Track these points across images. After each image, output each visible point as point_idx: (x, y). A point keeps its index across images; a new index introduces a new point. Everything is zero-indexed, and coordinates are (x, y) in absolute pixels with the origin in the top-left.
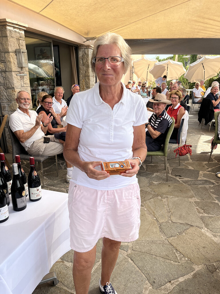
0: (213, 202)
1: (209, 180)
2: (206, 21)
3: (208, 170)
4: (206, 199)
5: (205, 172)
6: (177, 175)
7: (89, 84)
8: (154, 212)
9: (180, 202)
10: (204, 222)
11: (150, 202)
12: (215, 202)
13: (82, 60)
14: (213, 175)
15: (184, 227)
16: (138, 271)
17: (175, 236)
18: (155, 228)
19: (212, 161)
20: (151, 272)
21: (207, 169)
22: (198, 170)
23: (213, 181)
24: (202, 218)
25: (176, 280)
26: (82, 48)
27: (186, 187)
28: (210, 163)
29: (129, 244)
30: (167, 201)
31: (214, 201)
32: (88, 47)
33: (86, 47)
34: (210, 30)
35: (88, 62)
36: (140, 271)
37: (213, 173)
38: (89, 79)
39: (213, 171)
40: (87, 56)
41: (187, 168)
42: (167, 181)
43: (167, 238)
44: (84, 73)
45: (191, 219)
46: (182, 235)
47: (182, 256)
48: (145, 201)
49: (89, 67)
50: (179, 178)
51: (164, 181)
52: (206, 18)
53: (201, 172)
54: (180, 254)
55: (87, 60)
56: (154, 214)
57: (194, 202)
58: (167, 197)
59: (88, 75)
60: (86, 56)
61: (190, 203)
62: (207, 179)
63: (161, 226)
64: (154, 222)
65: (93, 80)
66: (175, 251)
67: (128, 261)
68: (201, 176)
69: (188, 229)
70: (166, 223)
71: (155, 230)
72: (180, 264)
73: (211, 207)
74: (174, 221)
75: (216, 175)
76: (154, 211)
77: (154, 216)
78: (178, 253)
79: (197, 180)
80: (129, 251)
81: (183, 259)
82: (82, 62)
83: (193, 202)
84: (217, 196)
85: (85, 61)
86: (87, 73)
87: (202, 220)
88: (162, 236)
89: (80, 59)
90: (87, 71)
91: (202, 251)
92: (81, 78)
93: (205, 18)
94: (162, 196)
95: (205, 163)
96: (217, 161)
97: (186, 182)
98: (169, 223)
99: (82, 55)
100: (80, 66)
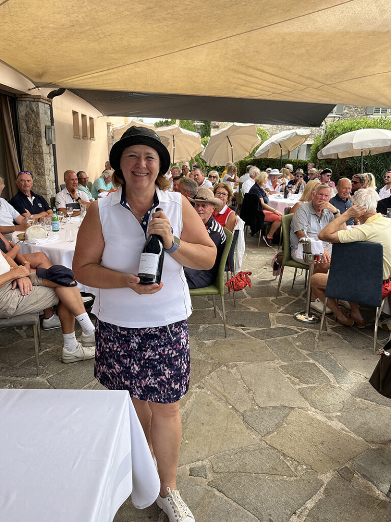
0: (307, 363)
1: (287, 327)
2: (251, 71)
3: (280, 310)
4: (294, 359)
5: (277, 314)
6: (236, 324)
7: (44, 167)
8: (225, 397)
9: (259, 370)
10: (306, 399)
11: (211, 378)
12: (310, 361)
13: (26, 122)
14: (290, 317)
15: (281, 413)
16: (239, 509)
17: (273, 432)
18: (236, 423)
19: (280, 294)
20: (259, 505)
21: (279, 308)
22: (265, 311)
23: (294, 328)
24: (302, 393)
25: (303, 508)
26: (25, 101)
27: (259, 343)
28: (278, 297)
29: (204, 463)
30: (238, 372)
31: (307, 361)
32: (37, 99)
33: (33, 100)
34: (255, 86)
35: (38, 128)
36: (240, 507)
37: (289, 315)
38: (42, 159)
39: (286, 311)
40: (35, 116)
41: (248, 310)
42: (226, 337)
43: (262, 436)
44: (32, 147)
45: (285, 397)
46: (283, 428)
47: (296, 463)
48: (203, 378)
49: (40, 136)
50: (242, 329)
51: (220, 337)
52: (252, 67)
53: (271, 315)
54: (292, 461)
55: (37, 124)
56: (226, 400)
57: (280, 367)
58: (236, 365)
59: (39, 151)
60: (33, 116)
61: (275, 369)
62: (285, 326)
63: (245, 419)
64: (231, 413)
65: (50, 161)
66: (282, 458)
67: (214, 494)
68: (273, 321)
69: (288, 415)
70: (251, 412)
71: (238, 428)
72: (298, 478)
73: (306, 372)
74: (262, 406)
75: (295, 318)
76: (226, 394)
77: (227, 402)
78: (288, 461)
79: (271, 329)
80: (210, 476)
81: (300, 469)
82: (25, 127)
83: (278, 368)
84: (309, 352)
85: (31, 125)
86: (37, 147)
87: (303, 396)
88: (254, 436)
89: (21, 120)
90: (37, 144)
91: (323, 448)
92: (24, 157)
93: (250, 67)
94: (229, 365)
95: (271, 299)
96: (288, 294)
97: (255, 334)
98: (255, 409)
99: (26, 114)
100: (22, 134)
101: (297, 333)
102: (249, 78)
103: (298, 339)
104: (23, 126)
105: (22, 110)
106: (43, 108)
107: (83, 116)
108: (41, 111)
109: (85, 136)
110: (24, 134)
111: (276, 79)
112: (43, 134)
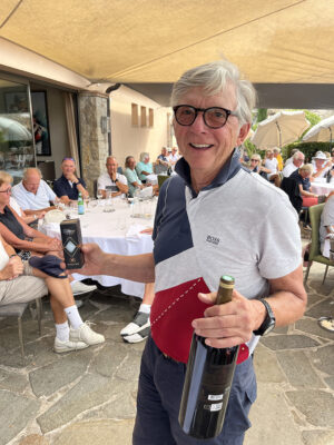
101: (317, 345)
102: (286, 61)
103: (318, 354)
104: (83, 118)
105: (82, 104)
106: (99, 102)
107: (143, 108)
108: (98, 105)
109: (144, 125)
110: (83, 125)
111: (316, 60)
112: (99, 124)
